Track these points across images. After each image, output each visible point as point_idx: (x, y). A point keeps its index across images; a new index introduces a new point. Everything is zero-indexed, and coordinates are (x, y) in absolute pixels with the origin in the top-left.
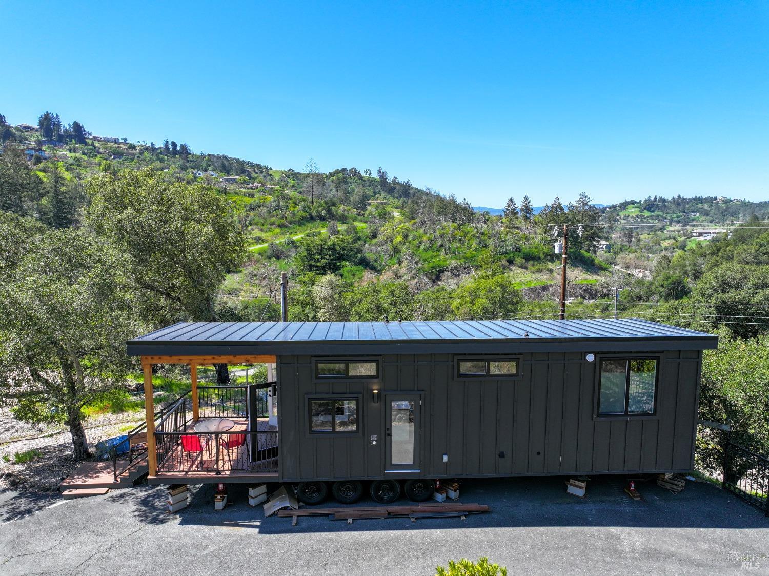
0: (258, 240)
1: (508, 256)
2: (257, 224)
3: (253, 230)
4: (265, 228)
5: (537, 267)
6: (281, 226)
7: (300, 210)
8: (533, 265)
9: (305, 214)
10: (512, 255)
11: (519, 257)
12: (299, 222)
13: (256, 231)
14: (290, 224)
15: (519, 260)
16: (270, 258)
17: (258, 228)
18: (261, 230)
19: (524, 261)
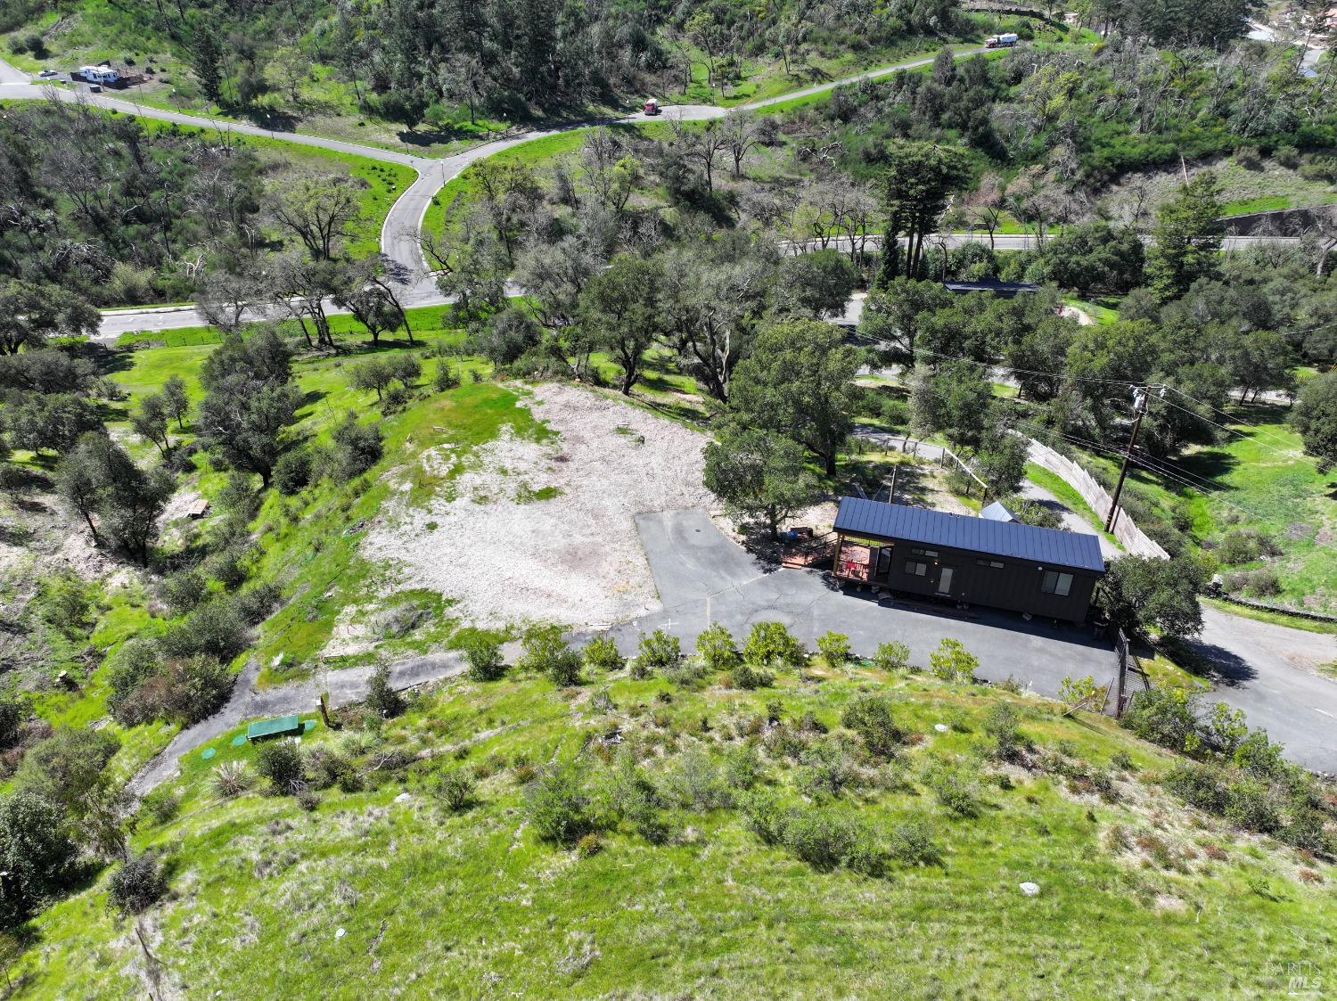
0: (815, 75)
1: (1264, 140)
2: (815, 41)
3: (808, 52)
4: (829, 49)
5: (1319, 167)
6: (856, 47)
7: (892, 15)
8: (1312, 162)
9: (899, 22)
10: (1274, 138)
11: (1289, 143)
12: (887, 39)
13: (813, 55)
14: (872, 43)
15: (1285, 150)
16: (832, 119)
17: (817, 49)
18: (822, 54)
19: (1296, 152)
